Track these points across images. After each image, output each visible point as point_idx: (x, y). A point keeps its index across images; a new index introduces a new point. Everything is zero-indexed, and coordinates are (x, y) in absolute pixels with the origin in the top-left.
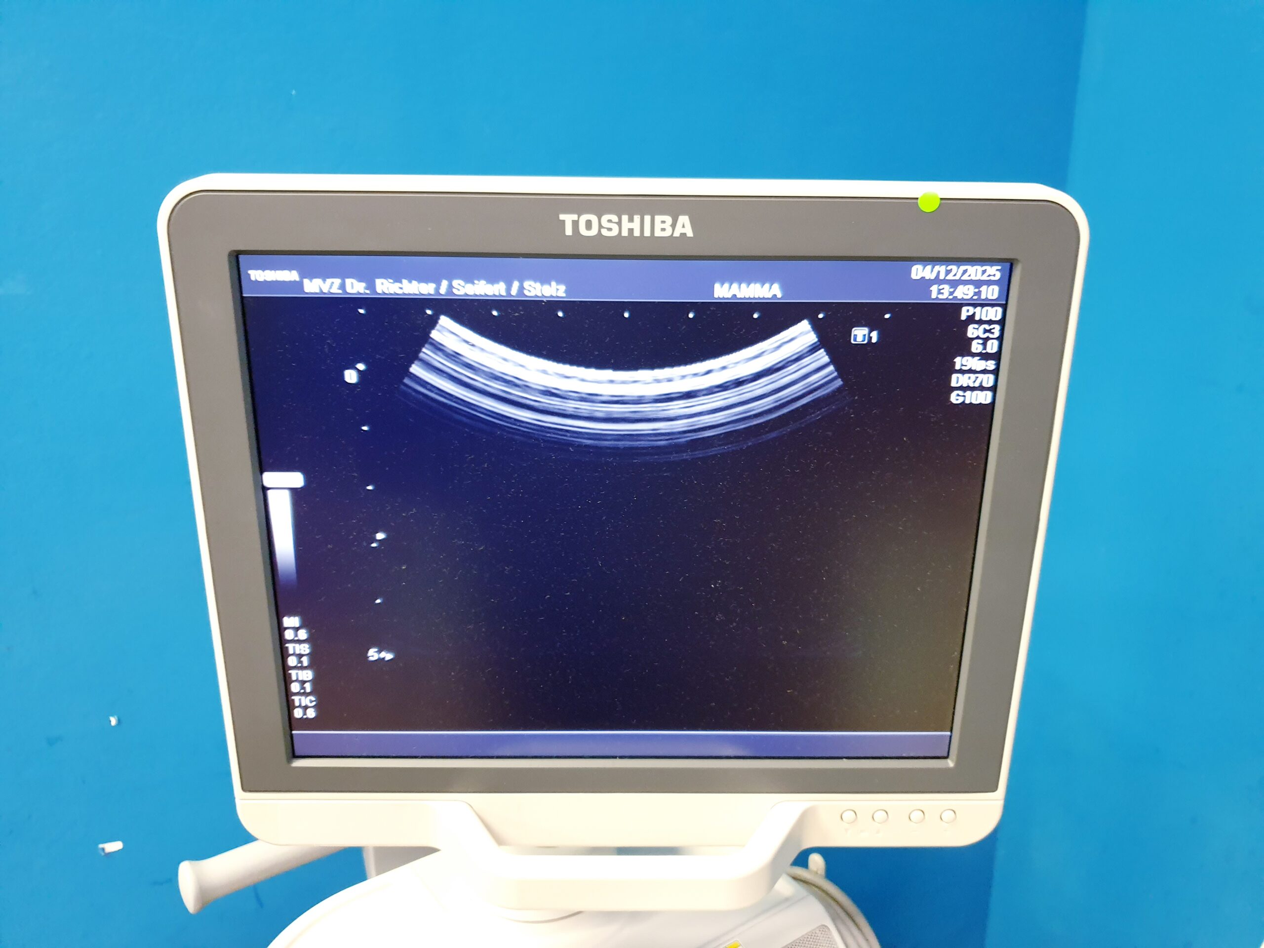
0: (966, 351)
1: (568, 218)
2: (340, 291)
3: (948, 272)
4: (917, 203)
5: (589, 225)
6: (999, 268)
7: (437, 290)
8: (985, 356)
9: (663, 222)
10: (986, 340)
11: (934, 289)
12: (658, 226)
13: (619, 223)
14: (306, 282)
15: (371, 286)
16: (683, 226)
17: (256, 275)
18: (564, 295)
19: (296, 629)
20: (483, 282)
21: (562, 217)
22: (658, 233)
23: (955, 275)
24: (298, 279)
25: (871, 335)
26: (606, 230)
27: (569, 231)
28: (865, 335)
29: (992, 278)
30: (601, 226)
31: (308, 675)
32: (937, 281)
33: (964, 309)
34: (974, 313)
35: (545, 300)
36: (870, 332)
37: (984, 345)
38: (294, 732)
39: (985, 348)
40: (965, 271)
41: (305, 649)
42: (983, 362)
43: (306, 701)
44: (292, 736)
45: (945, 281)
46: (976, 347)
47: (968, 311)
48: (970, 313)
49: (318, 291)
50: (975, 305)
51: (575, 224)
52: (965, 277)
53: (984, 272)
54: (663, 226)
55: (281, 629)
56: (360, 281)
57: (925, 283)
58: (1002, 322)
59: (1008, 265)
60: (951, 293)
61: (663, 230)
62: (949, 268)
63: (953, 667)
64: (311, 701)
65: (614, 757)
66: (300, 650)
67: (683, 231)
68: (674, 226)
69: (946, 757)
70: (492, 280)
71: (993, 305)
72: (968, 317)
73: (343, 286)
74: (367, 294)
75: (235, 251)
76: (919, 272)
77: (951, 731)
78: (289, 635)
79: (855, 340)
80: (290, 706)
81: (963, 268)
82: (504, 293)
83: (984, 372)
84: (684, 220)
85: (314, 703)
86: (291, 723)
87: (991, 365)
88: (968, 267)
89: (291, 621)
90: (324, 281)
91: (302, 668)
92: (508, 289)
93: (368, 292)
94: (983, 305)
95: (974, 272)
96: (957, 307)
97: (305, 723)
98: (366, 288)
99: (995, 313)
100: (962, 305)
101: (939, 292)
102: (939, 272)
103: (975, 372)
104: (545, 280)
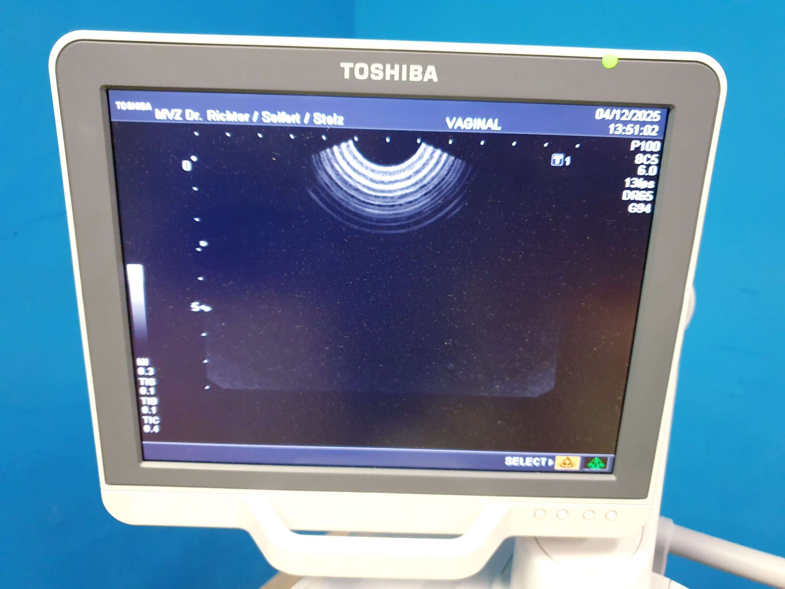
0: (633, 174)
1: (346, 66)
2: (181, 119)
3: (622, 115)
4: (602, 61)
5: (362, 71)
6: (659, 112)
7: (251, 119)
8: (647, 178)
9: (416, 70)
10: (648, 166)
11: (612, 127)
12: (412, 73)
13: (384, 71)
14: (157, 110)
15: (204, 115)
16: (431, 73)
17: (121, 105)
18: (342, 124)
19: (146, 367)
20: (284, 113)
21: (342, 65)
22: (412, 79)
23: (627, 117)
24: (151, 109)
25: (566, 160)
26: (374, 75)
27: (347, 76)
28: (561, 160)
29: (654, 120)
30: (370, 72)
31: (154, 401)
32: (614, 121)
33: (633, 142)
34: (640, 146)
35: (329, 127)
36: (565, 157)
37: (647, 170)
38: (144, 442)
39: (647, 172)
40: (635, 114)
41: (152, 382)
42: (646, 182)
43: (152, 420)
44: (142, 446)
45: (619, 121)
46: (641, 171)
47: (636, 144)
48: (637, 146)
49: (165, 118)
50: (641, 140)
51: (352, 70)
52: (635, 119)
53: (648, 115)
54: (416, 73)
55: (135, 367)
56: (195, 110)
57: (605, 123)
58: (660, 153)
59: (666, 110)
60: (624, 130)
61: (416, 76)
62: (624, 111)
63: (617, 408)
64: (156, 421)
65: (372, 467)
66: (149, 382)
67: (430, 77)
68: (424, 73)
69: (611, 473)
70: (290, 112)
71: (654, 140)
72: (636, 148)
73: (183, 115)
74: (200, 121)
75: (106, 86)
76: (601, 114)
77: (615, 453)
78: (141, 371)
79: (554, 163)
80: (141, 423)
81: (633, 111)
82: (299, 122)
83: (647, 189)
84: (431, 69)
85: (158, 422)
86: (142, 436)
87: (651, 184)
88: (637, 111)
89: (142, 362)
90: (170, 111)
91: (150, 396)
92: (302, 119)
93: (201, 119)
94: (647, 140)
95: (641, 115)
96: (628, 141)
97: (152, 436)
98: (200, 117)
99: (655, 146)
100: (632, 140)
101: (615, 129)
102: (615, 115)
103: (640, 190)
104: (329, 113)
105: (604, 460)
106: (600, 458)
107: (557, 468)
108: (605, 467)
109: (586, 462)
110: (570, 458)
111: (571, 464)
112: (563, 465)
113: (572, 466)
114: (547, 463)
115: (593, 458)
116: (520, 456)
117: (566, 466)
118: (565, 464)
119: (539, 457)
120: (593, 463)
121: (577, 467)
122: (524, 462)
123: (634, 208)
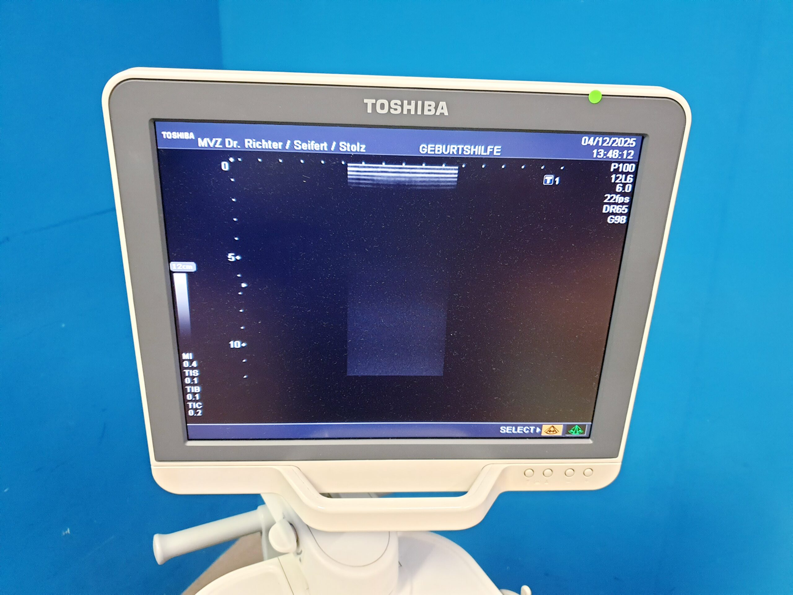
0: (612, 191)
1: (369, 102)
2: (221, 146)
3: (604, 141)
4: (588, 97)
5: (382, 106)
6: (635, 139)
7: (284, 146)
8: (623, 194)
9: (430, 105)
10: (624, 185)
11: (595, 151)
12: (426, 108)
13: (402, 106)
14: (200, 140)
15: (242, 143)
16: (442, 108)
17: (167, 135)
18: (364, 151)
19: (191, 361)
20: (313, 142)
21: (366, 101)
22: (426, 113)
23: (608, 143)
24: (194, 138)
25: (556, 180)
26: (393, 110)
27: (369, 110)
28: (551, 180)
29: (631, 146)
30: (390, 107)
31: (197, 389)
32: (597, 147)
33: (613, 164)
34: (619, 167)
35: (352, 154)
36: (555, 178)
37: (624, 188)
38: (188, 425)
39: (624, 189)
40: (614, 141)
41: (196, 373)
42: (622, 198)
43: (196, 405)
45: (602, 147)
46: (619, 188)
47: (615, 166)
48: (616, 167)
49: (206, 146)
50: (619, 163)
51: (374, 105)
52: (614, 145)
53: (626, 142)
54: (430, 108)
55: (181, 361)
56: (234, 140)
57: (590, 148)
58: (635, 174)
59: (641, 137)
60: (605, 155)
61: (430, 110)
62: (605, 139)
63: (595, 384)
64: (199, 406)
65: (388, 438)
66: (193, 373)
67: (442, 111)
68: (436, 108)
69: (588, 438)
70: (319, 142)
71: (630, 163)
72: (614, 169)
73: (223, 143)
75: (153, 119)
76: (587, 141)
77: (592, 422)
78: (186, 364)
79: (546, 182)
80: (186, 409)
81: (613, 139)
82: (326, 149)
83: (623, 204)
84: (443, 104)
85: (201, 407)
86: (188, 419)
87: (627, 199)
88: (617, 139)
89: (185, 356)
90: (211, 140)
91: (194, 385)
92: (329, 147)
93: (239, 147)
94: (624, 163)
95: (619, 141)
96: (608, 163)
97: (195, 419)
98: (238, 145)
99: (630, 168)
100: (612, 162)
101: (598, 153)
102: (598, 141)
103: (617, 204)
104: (353, 142)
105: (583, 427)
106: (579, 425)
107: (544, 434)
108: (584, 433)
109: (567, 429)
110: (554, 426)
111: (555, 431)
112: (548, 432)
113: (556, 432)
114: (535, 430)
115: (574, 425)
116: (512, 425)
117: (551, 433)
118: (550, 431)
119: (529, 426)
120: (574, 430)
121: (560, 434)
122: (516, 430)
123: (611, 220)
